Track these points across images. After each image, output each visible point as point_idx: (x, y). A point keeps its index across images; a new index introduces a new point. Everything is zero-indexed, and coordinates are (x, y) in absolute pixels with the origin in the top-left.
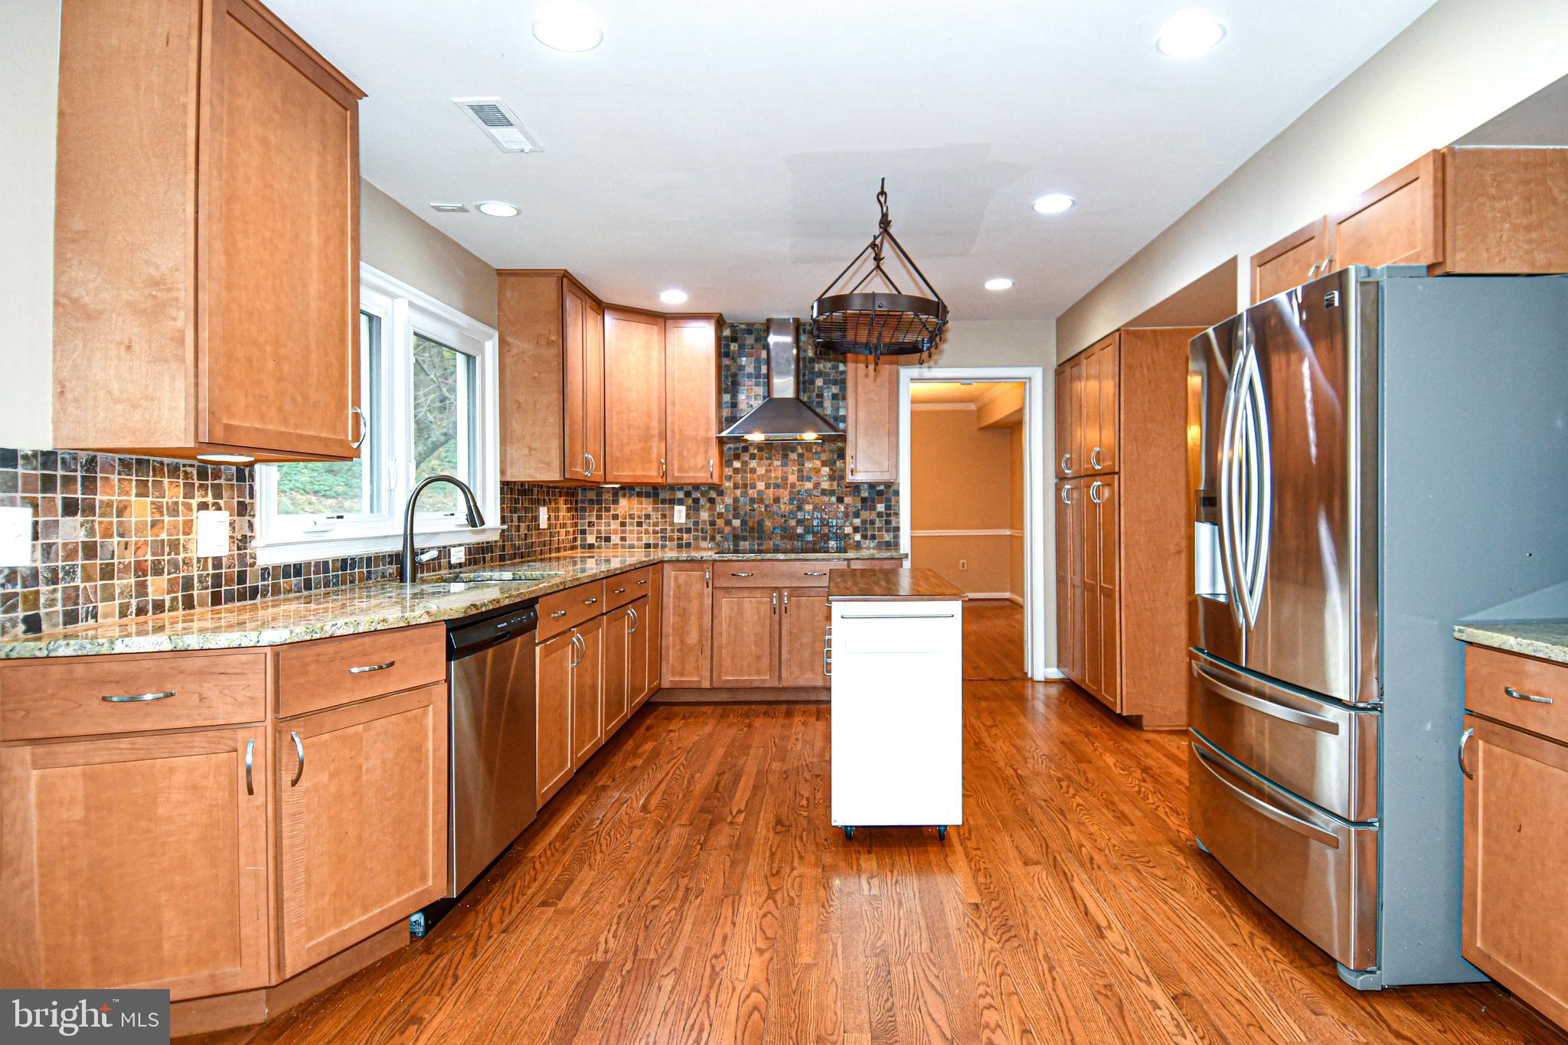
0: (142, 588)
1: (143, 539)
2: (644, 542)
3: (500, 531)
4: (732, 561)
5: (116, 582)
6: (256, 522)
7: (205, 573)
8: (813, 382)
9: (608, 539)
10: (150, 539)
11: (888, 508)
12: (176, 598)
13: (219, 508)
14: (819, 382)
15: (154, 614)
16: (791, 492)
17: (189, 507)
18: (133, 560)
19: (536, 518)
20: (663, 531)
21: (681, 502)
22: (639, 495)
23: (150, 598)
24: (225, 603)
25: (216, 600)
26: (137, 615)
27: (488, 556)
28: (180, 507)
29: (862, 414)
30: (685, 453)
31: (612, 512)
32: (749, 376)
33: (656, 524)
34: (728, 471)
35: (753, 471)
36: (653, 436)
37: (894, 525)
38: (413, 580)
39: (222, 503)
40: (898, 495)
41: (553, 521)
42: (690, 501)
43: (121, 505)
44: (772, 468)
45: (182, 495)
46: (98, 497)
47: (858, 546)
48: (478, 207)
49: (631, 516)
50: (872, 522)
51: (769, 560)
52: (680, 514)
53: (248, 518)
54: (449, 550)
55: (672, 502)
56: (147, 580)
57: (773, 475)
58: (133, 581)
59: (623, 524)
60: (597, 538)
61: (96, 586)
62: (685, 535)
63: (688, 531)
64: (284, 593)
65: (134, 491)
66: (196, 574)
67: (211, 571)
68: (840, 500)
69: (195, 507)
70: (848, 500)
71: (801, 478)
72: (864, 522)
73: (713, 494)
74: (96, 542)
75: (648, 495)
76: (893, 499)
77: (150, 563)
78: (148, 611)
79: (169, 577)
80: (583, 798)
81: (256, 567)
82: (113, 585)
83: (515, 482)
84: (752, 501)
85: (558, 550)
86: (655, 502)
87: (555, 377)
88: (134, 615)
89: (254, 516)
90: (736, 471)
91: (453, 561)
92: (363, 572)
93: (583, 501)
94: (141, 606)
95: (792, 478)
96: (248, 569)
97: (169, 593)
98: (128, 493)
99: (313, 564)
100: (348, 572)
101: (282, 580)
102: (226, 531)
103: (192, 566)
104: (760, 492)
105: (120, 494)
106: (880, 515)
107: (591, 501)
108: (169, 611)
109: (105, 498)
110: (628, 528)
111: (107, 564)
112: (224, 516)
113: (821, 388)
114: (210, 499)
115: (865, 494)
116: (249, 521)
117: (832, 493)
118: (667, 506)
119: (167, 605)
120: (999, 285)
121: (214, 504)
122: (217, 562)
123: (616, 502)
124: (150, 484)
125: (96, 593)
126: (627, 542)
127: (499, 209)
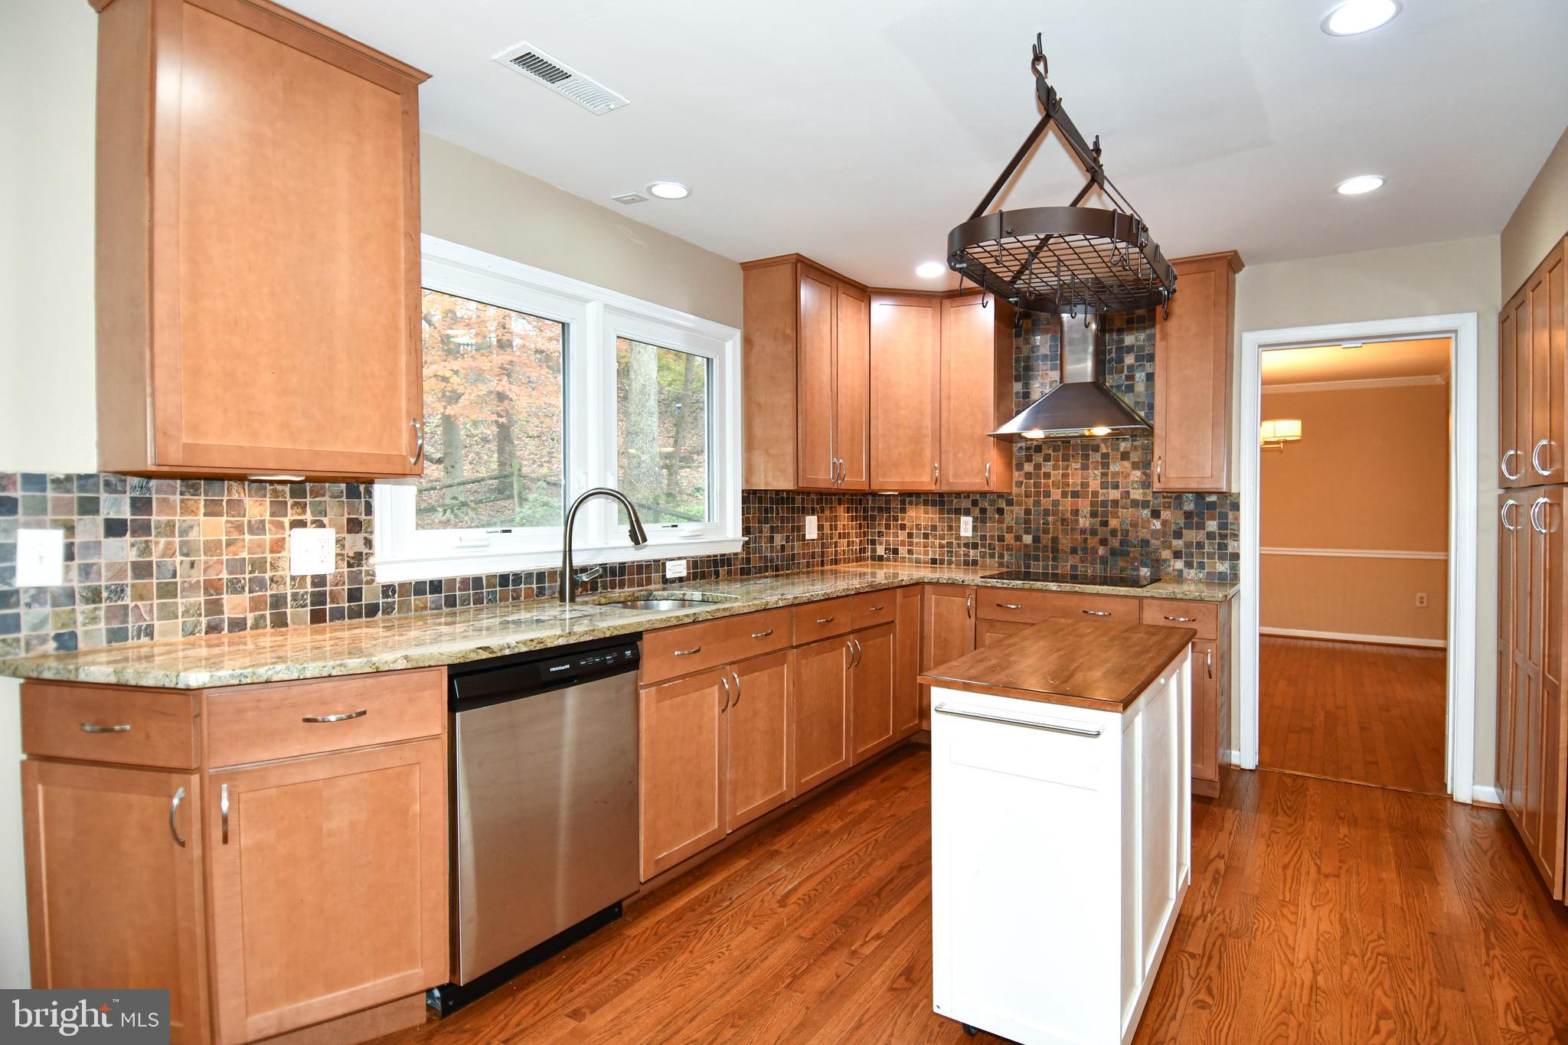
0: (214, 607)
1: (215, 558)
2: (930, 557)
3: (742, 543)
4: (996, 588)
5: (179, 600)
6: (376, 539)
7: (302, 591)
8: (1121, 360)
9: (896, 551)
10: (225, 557)
11: (1223, 526)
12: (263, 617)
13: (322, 525)
14: (1129, 360)
15: (230, 631)
16: (1092, 504)
17: (281, 526)
18: (202, 579)
19: (801, 529)
20: (949, 544)
21: (967, 513)
22: (926, 503)
23: (226, 616)
24: (331, 621)
25: (317, 617)
26: (207, 633)
27: (722, 571)
28: (267, 526)
29: (1175, 399)
30: (960, 455)
31: (900, 522)
32: (1045, 356)
33: (942, 538)
34: (1017, 475)
35: (1047, 475)
36: (925, 436)
37: (1230, 550)
38: (572, 600)
39: (326, 520)
40: (1238, 510)
41: (827, 531)
42: (977, 511)
43: (185, 525)
44: (1069, 471)
45: (268, 514)
46: (154, 518)
47: (1179, 578)
48: (649, 189)
49: (918, 527)
50: (1200, 545)
51: (1038, 590)
52: (966, 526)
53: (362, 535)
54: (664, 565)
55: (958, 512)
56: (222, 599)
57: (1071, 481)
58: (202, 599)
59: (910, 535)
60: (886, 549)
61: (152, 605)
62: (971, 551)
63: (975, 546)
64: (416, 611)
65: (202, 510)
66: (289, 592)
67: (310, 589)
68: (1156, 514)
69: (287, 525)
70: (1166, 514)
71: (1104, 485)
72: (1188, 545)
73: (1002, 504)
74: (152, 561)
75: (934, 504)
76: (1231, 516)
77: (225, 581)
78: (223, 629)
79: (251, 595)
80: (743, 863)
81: (374, 584)
82: (176, 604)
83: (766, 491)
84: (1047, 512)
85: (836, 562)
86: (941, 512)
87: (790, 374)
88: (203, 633)
89: (372, 533)
90: (1028, 475)
91: (669, 575)
92: (532, 589)
93: (873, 509)
94: (213, 624)
95: (1094, 484)
96: (364, 586)
97: (252, 610)
98: (194, 513)
99: (458, 580)
100: (511, 587)
101: (413, 597)
102: (332, 549)
103: (285, 584)
104: (1056, 503)
105: (182, 514)
106: (1210, 536)
107: (880, 510)
108: (251, 629)
109: (164, 518)
110: (915, 540)
111: (167, 584)
112: (329, 534)
113: (1131, 368)
114: (308, 516)
115: (1189, 506)
116: (365, 538)
117: (1145, 504)
118: (953, 516)
119: (249, 624)
120: (1361, 185)
121: (313, 522)
122: (319, 580)
123: (903, 510)
124: (224, 503)
125: (151, 611)
126: (915, 556)
127: (670, 190)
